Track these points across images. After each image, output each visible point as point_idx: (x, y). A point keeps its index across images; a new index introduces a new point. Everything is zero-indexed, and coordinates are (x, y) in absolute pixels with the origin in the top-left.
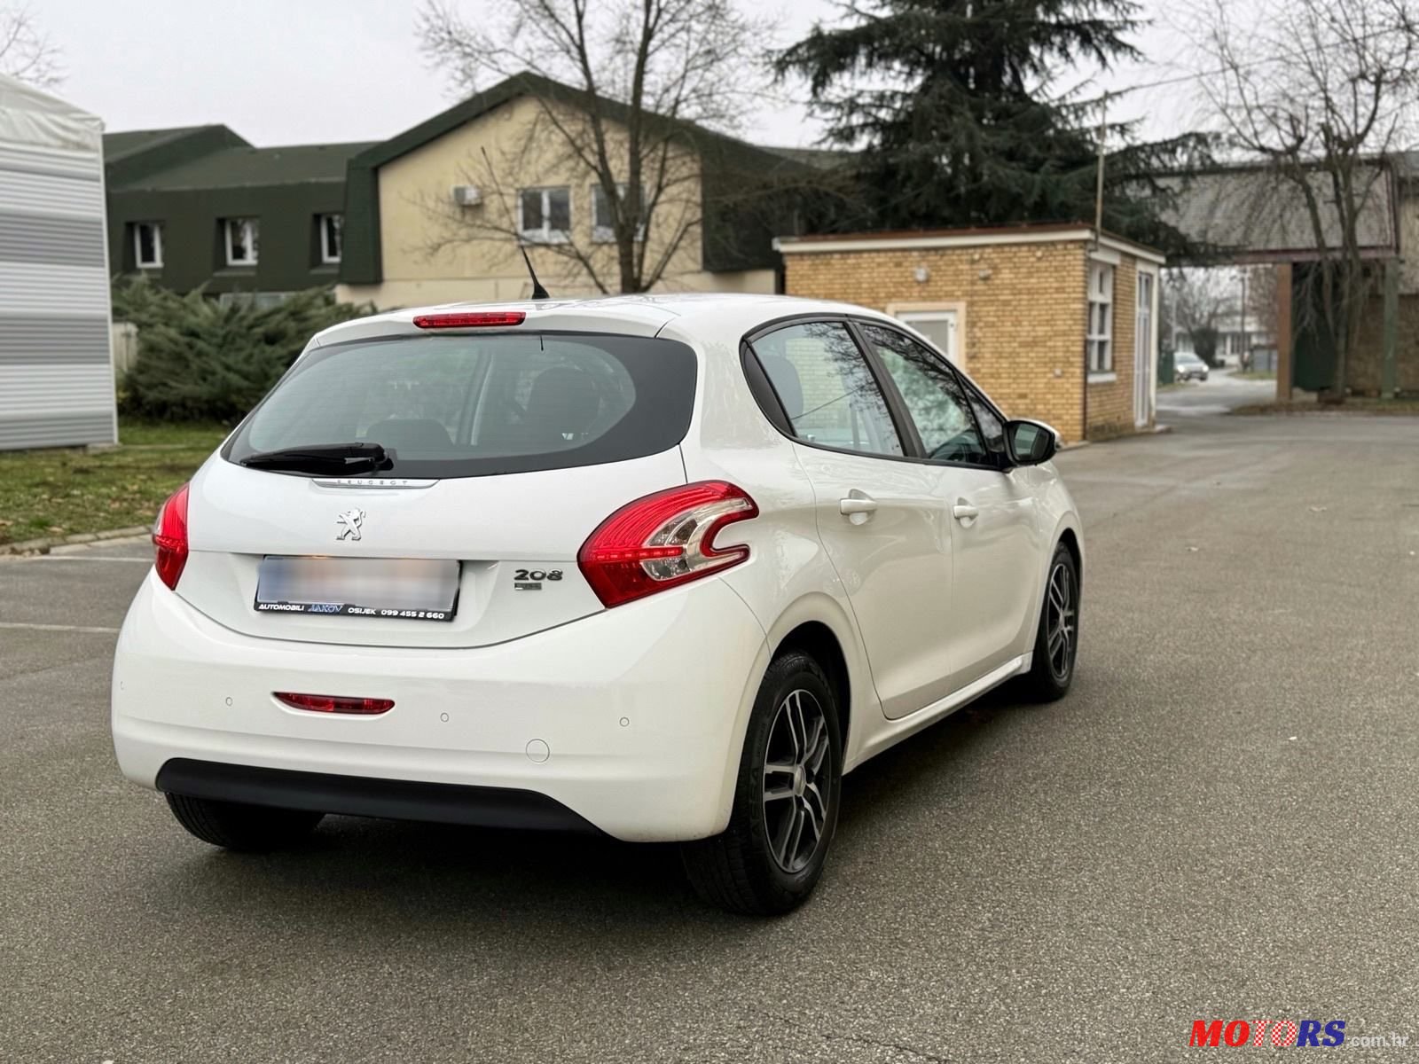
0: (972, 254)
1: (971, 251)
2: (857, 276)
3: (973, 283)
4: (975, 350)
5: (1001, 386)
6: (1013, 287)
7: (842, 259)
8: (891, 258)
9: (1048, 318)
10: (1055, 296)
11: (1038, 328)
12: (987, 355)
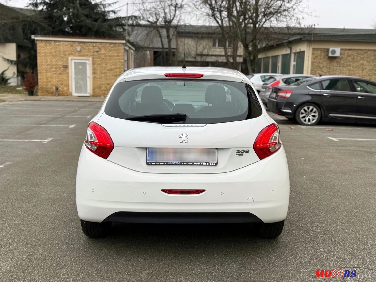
0: (93, 44)
1: (93, 43)
2: (59, 48)
3: (94, 52)
4: (95, 71)
5: (102, 81)
6: (105, 54)
7: (54, 43)
8: (69, 44)
9: (115, 63)
10: (117, 57)
11: (112, 66)
12: (98, 73)
